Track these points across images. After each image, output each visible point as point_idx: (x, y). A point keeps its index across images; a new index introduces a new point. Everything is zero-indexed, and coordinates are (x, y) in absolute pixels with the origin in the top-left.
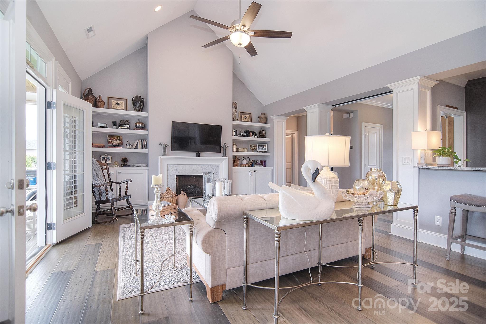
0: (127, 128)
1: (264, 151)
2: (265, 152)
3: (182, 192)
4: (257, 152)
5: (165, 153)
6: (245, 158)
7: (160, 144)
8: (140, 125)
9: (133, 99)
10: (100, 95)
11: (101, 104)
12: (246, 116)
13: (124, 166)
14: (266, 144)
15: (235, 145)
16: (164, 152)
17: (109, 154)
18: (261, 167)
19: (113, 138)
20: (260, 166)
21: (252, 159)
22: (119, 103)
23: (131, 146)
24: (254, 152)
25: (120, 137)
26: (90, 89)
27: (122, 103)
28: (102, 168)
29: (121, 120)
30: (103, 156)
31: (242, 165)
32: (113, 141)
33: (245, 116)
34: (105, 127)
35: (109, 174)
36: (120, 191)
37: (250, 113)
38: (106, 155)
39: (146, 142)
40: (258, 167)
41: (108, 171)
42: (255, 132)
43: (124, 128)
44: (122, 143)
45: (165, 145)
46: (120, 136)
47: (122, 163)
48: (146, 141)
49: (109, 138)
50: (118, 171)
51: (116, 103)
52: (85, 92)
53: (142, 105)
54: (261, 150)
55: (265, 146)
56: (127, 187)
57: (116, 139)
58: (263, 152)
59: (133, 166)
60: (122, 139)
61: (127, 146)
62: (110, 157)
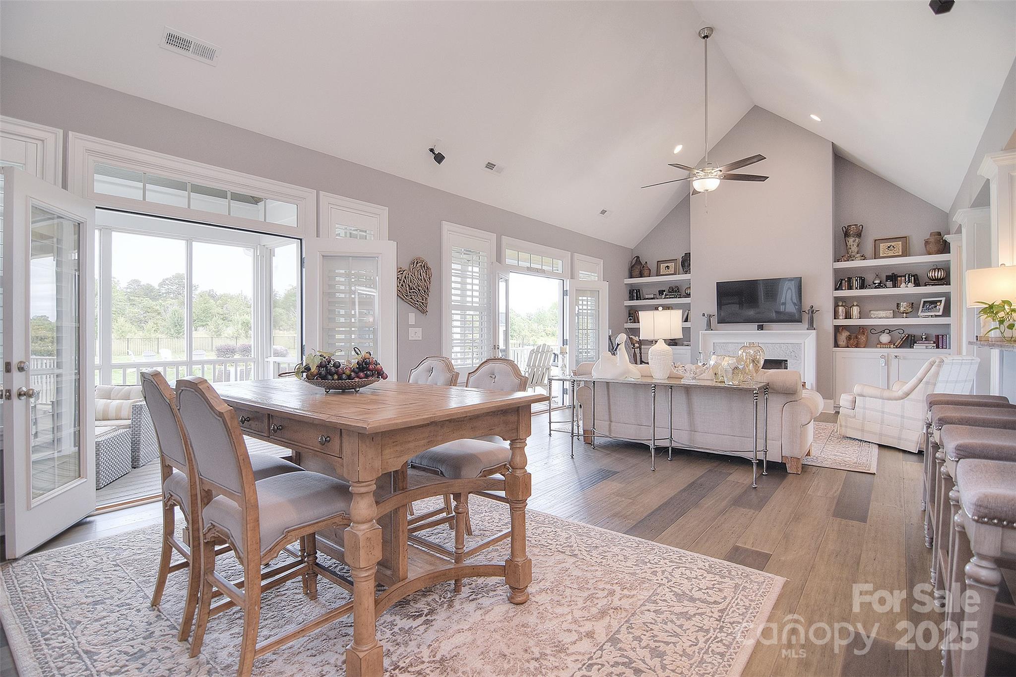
5: (709, 327)
7: (704, 315)
11: (646, 272)
12: (893, 244)
14: (943, 299)
15: (857, 305)
16: (708, 325)
18: (930, 350)
20: (926, 346)
21: (909, 331)
22: (669, 266)
24: (906, 317)
26: (638, 257)
27: (672, 265)
31: (880, 344)
33: (890, 246)
34: (652, 299)
43: (670, 298)
45: (709, 316)
51: (666, 267)
54: (928, 312)
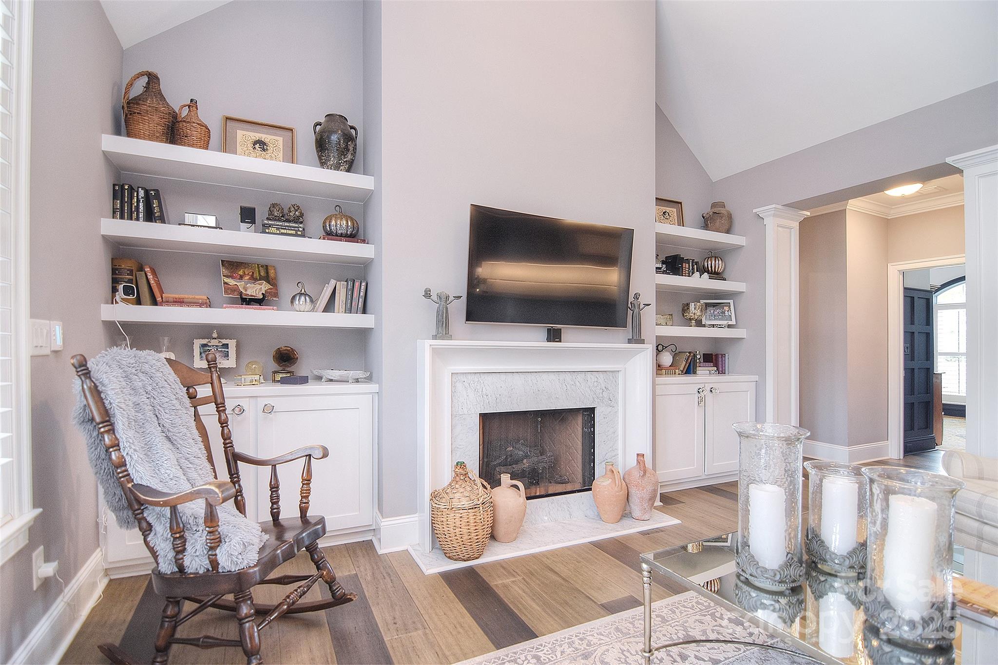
0: (293, 232)
1: (725, 323)
2: (729, 326)
3: (505, 478)
4: (704, 326)
6: (663, 346)
8: (341, 225)
9: (318, 128)
10: (192, 100)
11: (195, 133)
12: (668, 209)
13: (283, 381)
14: (731, 301)
16: (440, 324)
17: (224, 331)
18: (712, 376)
19: (241, 273)
21: (687, 348)
22: (266, 141)
23: (312, 301)
24: (694, 327)
25: (266, 268)
26: (153, 79)
27: (276, 140)
28: (192, 397)
29: (274, 205)
30: (205, 341)
32: (241, 285)
33: (665, 212)
34: (211, 228)
35: (223, 423)
36: (275, 500)
37: (679, 201)
38: (215, 335)
39: (363, 287)
40: (704, 375)
41: (220, 407)
42: (697, 263)
43: (282, 234)
44: (274, 293)
45: (444, 299)
46: (267, 266)
47: (274, 366)
48: (363, 284)
49: (226, 272)
50: (262, 402)
51: (255, 143)
52: (130, 85)
53: (351, 148)
54: (715, 319)
55: (726, 308)
56: (307, 481)
57: (252, 276)
58: (720, 326)
59: (319, 378)
60: (275, 278)
61: (297, 302)
62: (232, 343)
